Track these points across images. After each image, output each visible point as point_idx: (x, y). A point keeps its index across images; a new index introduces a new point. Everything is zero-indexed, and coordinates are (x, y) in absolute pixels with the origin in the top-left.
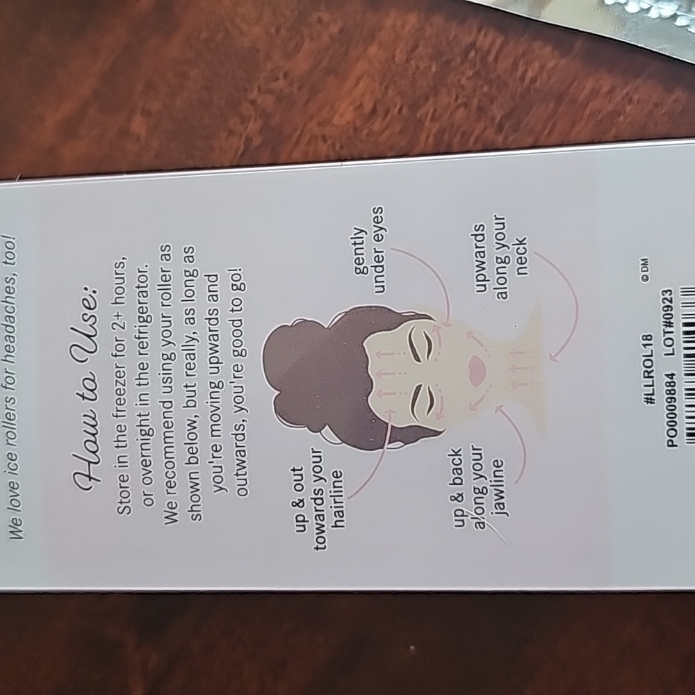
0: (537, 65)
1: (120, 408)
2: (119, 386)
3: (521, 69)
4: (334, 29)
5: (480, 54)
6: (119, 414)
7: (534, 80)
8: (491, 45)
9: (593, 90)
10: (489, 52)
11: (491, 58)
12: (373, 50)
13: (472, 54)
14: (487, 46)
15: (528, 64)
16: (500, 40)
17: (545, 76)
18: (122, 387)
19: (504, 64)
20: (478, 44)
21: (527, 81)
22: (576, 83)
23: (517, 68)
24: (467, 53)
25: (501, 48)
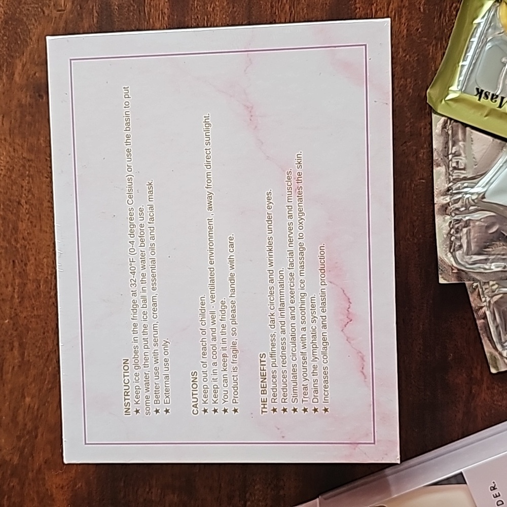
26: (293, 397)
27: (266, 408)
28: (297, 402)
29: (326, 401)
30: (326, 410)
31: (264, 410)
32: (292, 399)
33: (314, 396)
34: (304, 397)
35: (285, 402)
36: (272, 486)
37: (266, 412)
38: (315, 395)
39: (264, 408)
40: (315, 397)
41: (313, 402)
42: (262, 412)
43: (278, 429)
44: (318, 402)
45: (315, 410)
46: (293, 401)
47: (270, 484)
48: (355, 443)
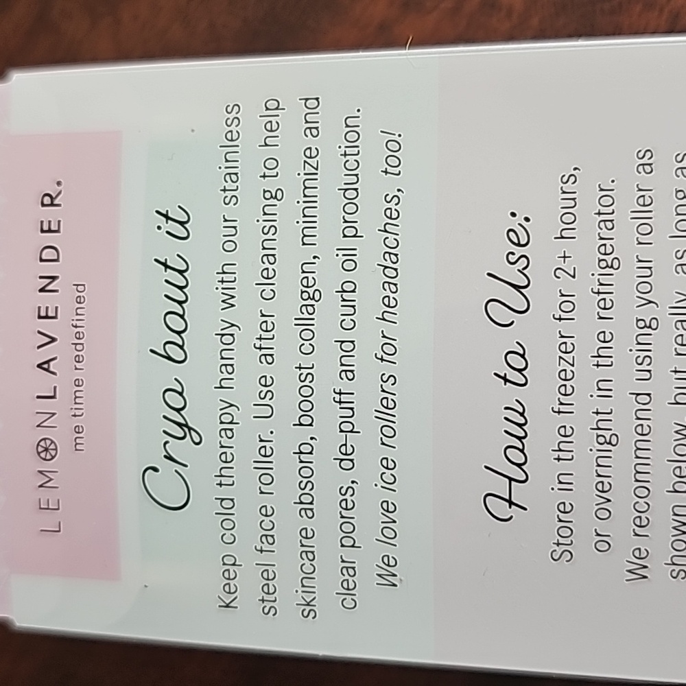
1: (564, 399)
2: (564, 365)
6: (563, 408)
18: (569, 368)
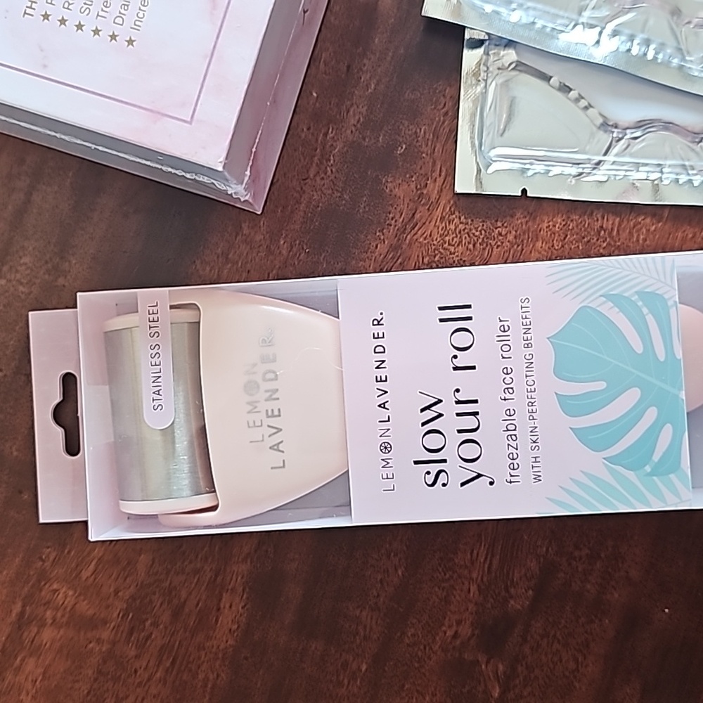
0: (644, 230)
3: (635, 236)
4: (510, 237)
5: (607, 232)
7: (645, 240)
8: (613, 224)
9: (683, 237)
10: (612, 229)
11: (615, 233)
12: (539, 244)
13: (603, 232)
14: (610, 227)
15: (638, 231)
16: (618, 219)
17: (651, 236)
19: (624, 235)
20: (604, 226)
21: (641, 242)
22: (671, 236)
23: (633, 236)
24: (599, 232)
25: (620, 225)
26: (85, 4)
27: (34, 9)
28: (88, 15)
29: (136, 27)
30: (130, 42)
31: (29, 11)
32: (82, 7)
33: (120, 13)
34: (102, 10)
35: (68, 8)
36: (50, 265)
37: (32, 15)
38: (123, 11)
39: (31, 8)
40: (121, 15)
41: (114, 22)
42: (25, 13)
43: (42, 50)
44: (122, 25)
45: (113, 37)
46: (82, 11)
47: (47, 262)
48: (159, 113)
